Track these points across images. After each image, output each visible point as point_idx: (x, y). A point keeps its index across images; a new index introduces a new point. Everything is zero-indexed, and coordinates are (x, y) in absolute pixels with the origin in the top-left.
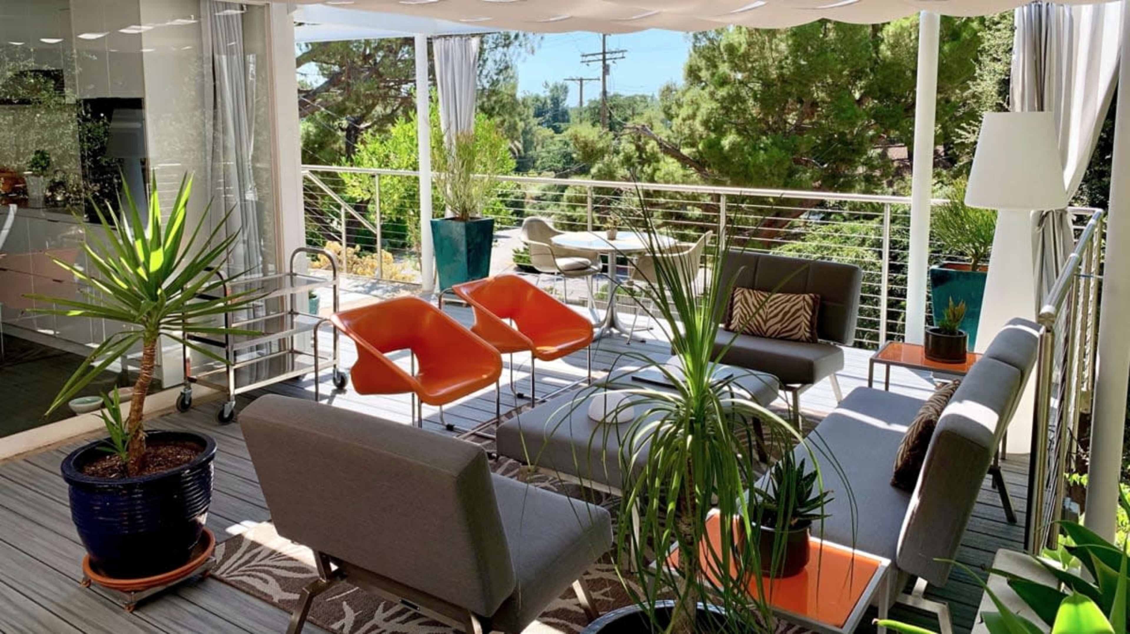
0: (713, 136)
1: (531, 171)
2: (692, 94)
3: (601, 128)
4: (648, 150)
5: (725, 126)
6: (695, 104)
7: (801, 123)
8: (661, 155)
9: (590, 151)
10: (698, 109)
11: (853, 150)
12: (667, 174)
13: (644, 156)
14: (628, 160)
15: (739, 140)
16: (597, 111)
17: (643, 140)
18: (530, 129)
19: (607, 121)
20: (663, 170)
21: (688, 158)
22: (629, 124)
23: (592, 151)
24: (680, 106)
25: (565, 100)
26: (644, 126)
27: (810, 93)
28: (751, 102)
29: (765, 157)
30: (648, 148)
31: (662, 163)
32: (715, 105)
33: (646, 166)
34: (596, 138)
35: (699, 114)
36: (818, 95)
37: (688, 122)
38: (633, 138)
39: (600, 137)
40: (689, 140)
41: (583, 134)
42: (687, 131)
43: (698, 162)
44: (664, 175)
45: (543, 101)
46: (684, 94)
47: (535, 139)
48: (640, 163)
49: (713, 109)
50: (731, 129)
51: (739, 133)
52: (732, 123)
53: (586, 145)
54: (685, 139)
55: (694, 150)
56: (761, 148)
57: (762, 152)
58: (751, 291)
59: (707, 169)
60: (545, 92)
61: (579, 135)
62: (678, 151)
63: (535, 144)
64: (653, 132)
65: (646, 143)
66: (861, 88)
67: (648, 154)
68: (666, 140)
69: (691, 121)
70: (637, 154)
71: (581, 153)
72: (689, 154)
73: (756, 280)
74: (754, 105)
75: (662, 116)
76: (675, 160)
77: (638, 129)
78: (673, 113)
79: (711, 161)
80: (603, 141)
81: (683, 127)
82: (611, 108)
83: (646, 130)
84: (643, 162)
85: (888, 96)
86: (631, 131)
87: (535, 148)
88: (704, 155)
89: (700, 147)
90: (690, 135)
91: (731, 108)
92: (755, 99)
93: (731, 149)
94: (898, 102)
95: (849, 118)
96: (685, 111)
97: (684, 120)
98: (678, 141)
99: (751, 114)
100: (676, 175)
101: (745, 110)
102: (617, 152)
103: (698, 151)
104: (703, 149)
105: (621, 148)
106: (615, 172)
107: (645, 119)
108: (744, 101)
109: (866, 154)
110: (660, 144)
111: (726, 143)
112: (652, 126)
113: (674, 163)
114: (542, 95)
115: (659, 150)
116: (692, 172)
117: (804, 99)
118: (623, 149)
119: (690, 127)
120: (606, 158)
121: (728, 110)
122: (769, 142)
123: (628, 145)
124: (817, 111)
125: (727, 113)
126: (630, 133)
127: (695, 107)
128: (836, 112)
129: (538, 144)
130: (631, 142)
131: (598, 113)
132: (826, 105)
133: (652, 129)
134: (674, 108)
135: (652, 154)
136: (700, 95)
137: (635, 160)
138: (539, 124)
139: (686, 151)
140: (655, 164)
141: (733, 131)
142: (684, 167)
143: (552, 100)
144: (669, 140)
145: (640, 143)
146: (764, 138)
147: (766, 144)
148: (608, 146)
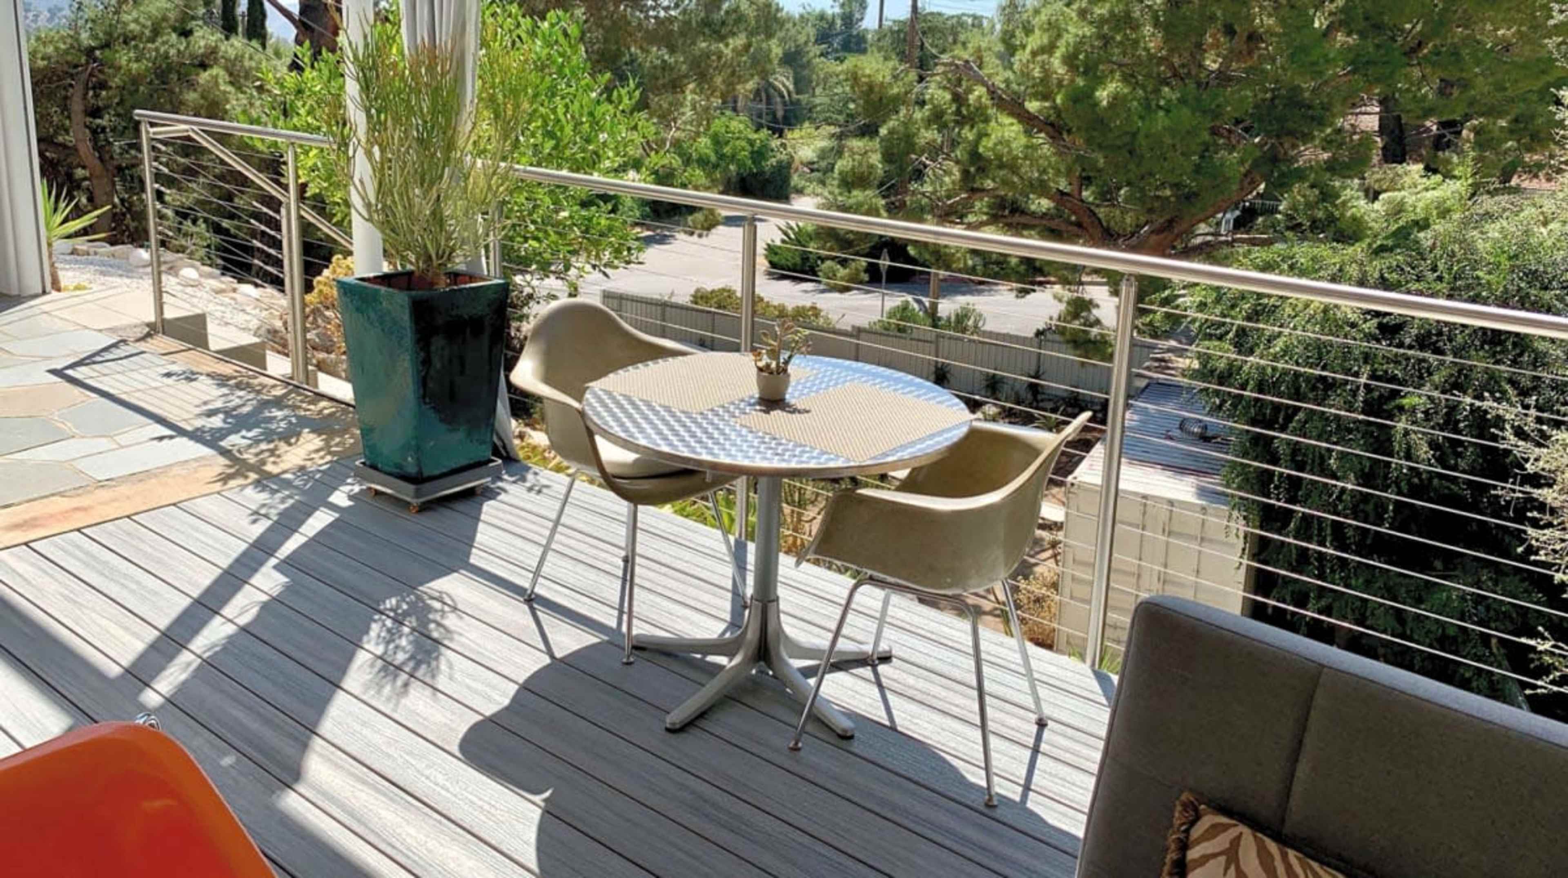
0: (1080, 82)
1: (806, 124)
2: (1049, 12)
3: (897, 63)
4: (971, 102)
5: (1101, 67)
6: (1055, 29)
7: (1228, 68)
8: (991, 111)
9: (876, 99)
10: (1059, 36)
11: (1313, 118)
12: (1001, 143)
13: (965, 112)
14: (937, 118)
15: (1126, 91)
16: (902, 36)
17: (964, 84)
18: (809, 62)
19: (917, 53)
20: (993, 137)
21: (1037, 117)
22: (945, 58)
23: (881, 99)
24: (1028, 30)
25: (862, 19)
26: (967, 62)
27: (1250, 19)
28: (1148, 29)
29: (1167, 122)
30: (972, 98)
31: (993, 124)
32: (1088, 31)
33: (967, 128)
34: (888, 79)
35: (1062, 43)
36: (1262, 20)
37: (1039, 58)
38: (949, 80)
39: (895, 77)
40: (1040, 89)
41: (868, 72)
42: (1037, 73)
43: (1052, 125)
44: (996, 145)
45: (830, 20)
46: (1037, 12)
47: (814, 77)
48: (957, 122)
49: (1084, 36)
50: (1112, 72)
51: (1127, 78)
52: (1114, 63)
53: (871, 87)
54: (1033, 87)
55: (1047, 104)
56: (1160, 107)
57: (1161, 113)
58: (1273, 847)
59: (1065, 136)
60: (832, 7)
61: (860, 72)
62: (1021, 105)
63: (814, 84)
64: (981, 73)
65: (970, 91)
66: (1331, 14)
67: (972, 109)
68: (1003, 86)
69: (1045, 57)
70: (954, 108)
71: (861, 102)
72: (1040, 111)
73: (1297, 788)
74: (1153, 35)
75: (1000, 47)
76: (1015, 121)
77: (957, 66)
78: (1018, 43)
79: (1073, 124)
80: (900, 83)
81: (1031, 66)
82: (924, 33)
83: (971, 68)
84: (962, 120)
85: (1378, 27)
86: (948, 69)
87: (814, 89)
88: (1063, 115)
89: (1059, 100)
90: (1042, 80)
91: (1113, 38)
92: (1156, 24)
93: (1112, 105)
94: (1393, 39)
95: (1313, 64)
96: (1036, 40)
97: (1034, 54)
98: (1022, 88)
99: (1147, 49)
100: (1014, 146)
101: (1136, 42)
102: (922, 103)
103: (1055, 107)
104: (1063, 104)
105: (927, 97)
106: (915, 135)
107: (971, 50)
108: (1136, 27)
109: (1331, 124)
110: (992, 92)
111: (1103, 95)
112: (981, 63)
113: (1012, 124)
114: (830, 12)
115: (989, 103)
116: (1041, 141)
117: (1237, 28)
118: (932, 99)
119: (1042, 67)
120: (903, 111)
121: (1107, 41)
122: (1175, 96)
123: (940, 92)
124: (1259, 49)
125: (1105, 45)
126: (944, 73)
127: (1054, 33)
128: (1290, 51)
129: (818, 85)
130: (945, 88)
131: (905, 40)
132: (1274, 39)
133: (980, 67)
134: (1019, 33)
135: (977, 109)
136: (1063, 14)
137: (949, 117)
138: (822, 55)
139: (1033, 106)
140: (981, 126)
141: (1117, 75)
142: (1028, 133)
143: (842, 19)
144: (1008, 86)
145: (960, 90)
146: (1166, 89)
147: (1169, 101)
148: (906, 93)
